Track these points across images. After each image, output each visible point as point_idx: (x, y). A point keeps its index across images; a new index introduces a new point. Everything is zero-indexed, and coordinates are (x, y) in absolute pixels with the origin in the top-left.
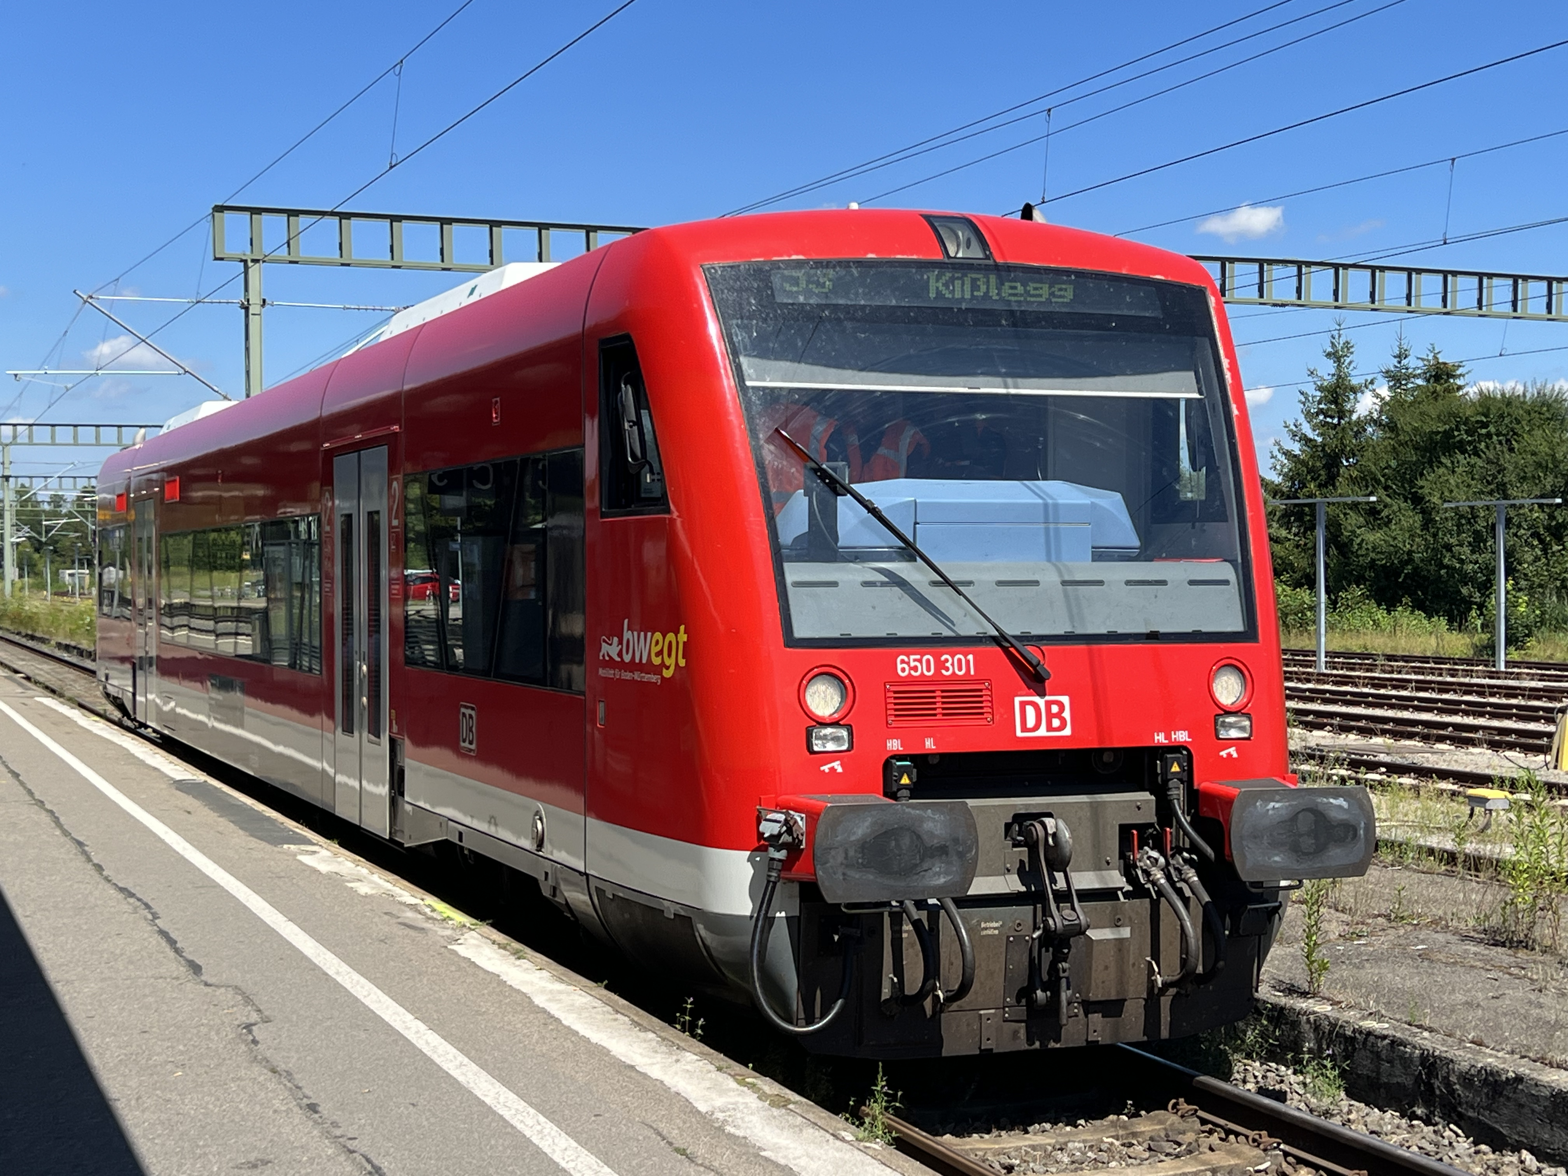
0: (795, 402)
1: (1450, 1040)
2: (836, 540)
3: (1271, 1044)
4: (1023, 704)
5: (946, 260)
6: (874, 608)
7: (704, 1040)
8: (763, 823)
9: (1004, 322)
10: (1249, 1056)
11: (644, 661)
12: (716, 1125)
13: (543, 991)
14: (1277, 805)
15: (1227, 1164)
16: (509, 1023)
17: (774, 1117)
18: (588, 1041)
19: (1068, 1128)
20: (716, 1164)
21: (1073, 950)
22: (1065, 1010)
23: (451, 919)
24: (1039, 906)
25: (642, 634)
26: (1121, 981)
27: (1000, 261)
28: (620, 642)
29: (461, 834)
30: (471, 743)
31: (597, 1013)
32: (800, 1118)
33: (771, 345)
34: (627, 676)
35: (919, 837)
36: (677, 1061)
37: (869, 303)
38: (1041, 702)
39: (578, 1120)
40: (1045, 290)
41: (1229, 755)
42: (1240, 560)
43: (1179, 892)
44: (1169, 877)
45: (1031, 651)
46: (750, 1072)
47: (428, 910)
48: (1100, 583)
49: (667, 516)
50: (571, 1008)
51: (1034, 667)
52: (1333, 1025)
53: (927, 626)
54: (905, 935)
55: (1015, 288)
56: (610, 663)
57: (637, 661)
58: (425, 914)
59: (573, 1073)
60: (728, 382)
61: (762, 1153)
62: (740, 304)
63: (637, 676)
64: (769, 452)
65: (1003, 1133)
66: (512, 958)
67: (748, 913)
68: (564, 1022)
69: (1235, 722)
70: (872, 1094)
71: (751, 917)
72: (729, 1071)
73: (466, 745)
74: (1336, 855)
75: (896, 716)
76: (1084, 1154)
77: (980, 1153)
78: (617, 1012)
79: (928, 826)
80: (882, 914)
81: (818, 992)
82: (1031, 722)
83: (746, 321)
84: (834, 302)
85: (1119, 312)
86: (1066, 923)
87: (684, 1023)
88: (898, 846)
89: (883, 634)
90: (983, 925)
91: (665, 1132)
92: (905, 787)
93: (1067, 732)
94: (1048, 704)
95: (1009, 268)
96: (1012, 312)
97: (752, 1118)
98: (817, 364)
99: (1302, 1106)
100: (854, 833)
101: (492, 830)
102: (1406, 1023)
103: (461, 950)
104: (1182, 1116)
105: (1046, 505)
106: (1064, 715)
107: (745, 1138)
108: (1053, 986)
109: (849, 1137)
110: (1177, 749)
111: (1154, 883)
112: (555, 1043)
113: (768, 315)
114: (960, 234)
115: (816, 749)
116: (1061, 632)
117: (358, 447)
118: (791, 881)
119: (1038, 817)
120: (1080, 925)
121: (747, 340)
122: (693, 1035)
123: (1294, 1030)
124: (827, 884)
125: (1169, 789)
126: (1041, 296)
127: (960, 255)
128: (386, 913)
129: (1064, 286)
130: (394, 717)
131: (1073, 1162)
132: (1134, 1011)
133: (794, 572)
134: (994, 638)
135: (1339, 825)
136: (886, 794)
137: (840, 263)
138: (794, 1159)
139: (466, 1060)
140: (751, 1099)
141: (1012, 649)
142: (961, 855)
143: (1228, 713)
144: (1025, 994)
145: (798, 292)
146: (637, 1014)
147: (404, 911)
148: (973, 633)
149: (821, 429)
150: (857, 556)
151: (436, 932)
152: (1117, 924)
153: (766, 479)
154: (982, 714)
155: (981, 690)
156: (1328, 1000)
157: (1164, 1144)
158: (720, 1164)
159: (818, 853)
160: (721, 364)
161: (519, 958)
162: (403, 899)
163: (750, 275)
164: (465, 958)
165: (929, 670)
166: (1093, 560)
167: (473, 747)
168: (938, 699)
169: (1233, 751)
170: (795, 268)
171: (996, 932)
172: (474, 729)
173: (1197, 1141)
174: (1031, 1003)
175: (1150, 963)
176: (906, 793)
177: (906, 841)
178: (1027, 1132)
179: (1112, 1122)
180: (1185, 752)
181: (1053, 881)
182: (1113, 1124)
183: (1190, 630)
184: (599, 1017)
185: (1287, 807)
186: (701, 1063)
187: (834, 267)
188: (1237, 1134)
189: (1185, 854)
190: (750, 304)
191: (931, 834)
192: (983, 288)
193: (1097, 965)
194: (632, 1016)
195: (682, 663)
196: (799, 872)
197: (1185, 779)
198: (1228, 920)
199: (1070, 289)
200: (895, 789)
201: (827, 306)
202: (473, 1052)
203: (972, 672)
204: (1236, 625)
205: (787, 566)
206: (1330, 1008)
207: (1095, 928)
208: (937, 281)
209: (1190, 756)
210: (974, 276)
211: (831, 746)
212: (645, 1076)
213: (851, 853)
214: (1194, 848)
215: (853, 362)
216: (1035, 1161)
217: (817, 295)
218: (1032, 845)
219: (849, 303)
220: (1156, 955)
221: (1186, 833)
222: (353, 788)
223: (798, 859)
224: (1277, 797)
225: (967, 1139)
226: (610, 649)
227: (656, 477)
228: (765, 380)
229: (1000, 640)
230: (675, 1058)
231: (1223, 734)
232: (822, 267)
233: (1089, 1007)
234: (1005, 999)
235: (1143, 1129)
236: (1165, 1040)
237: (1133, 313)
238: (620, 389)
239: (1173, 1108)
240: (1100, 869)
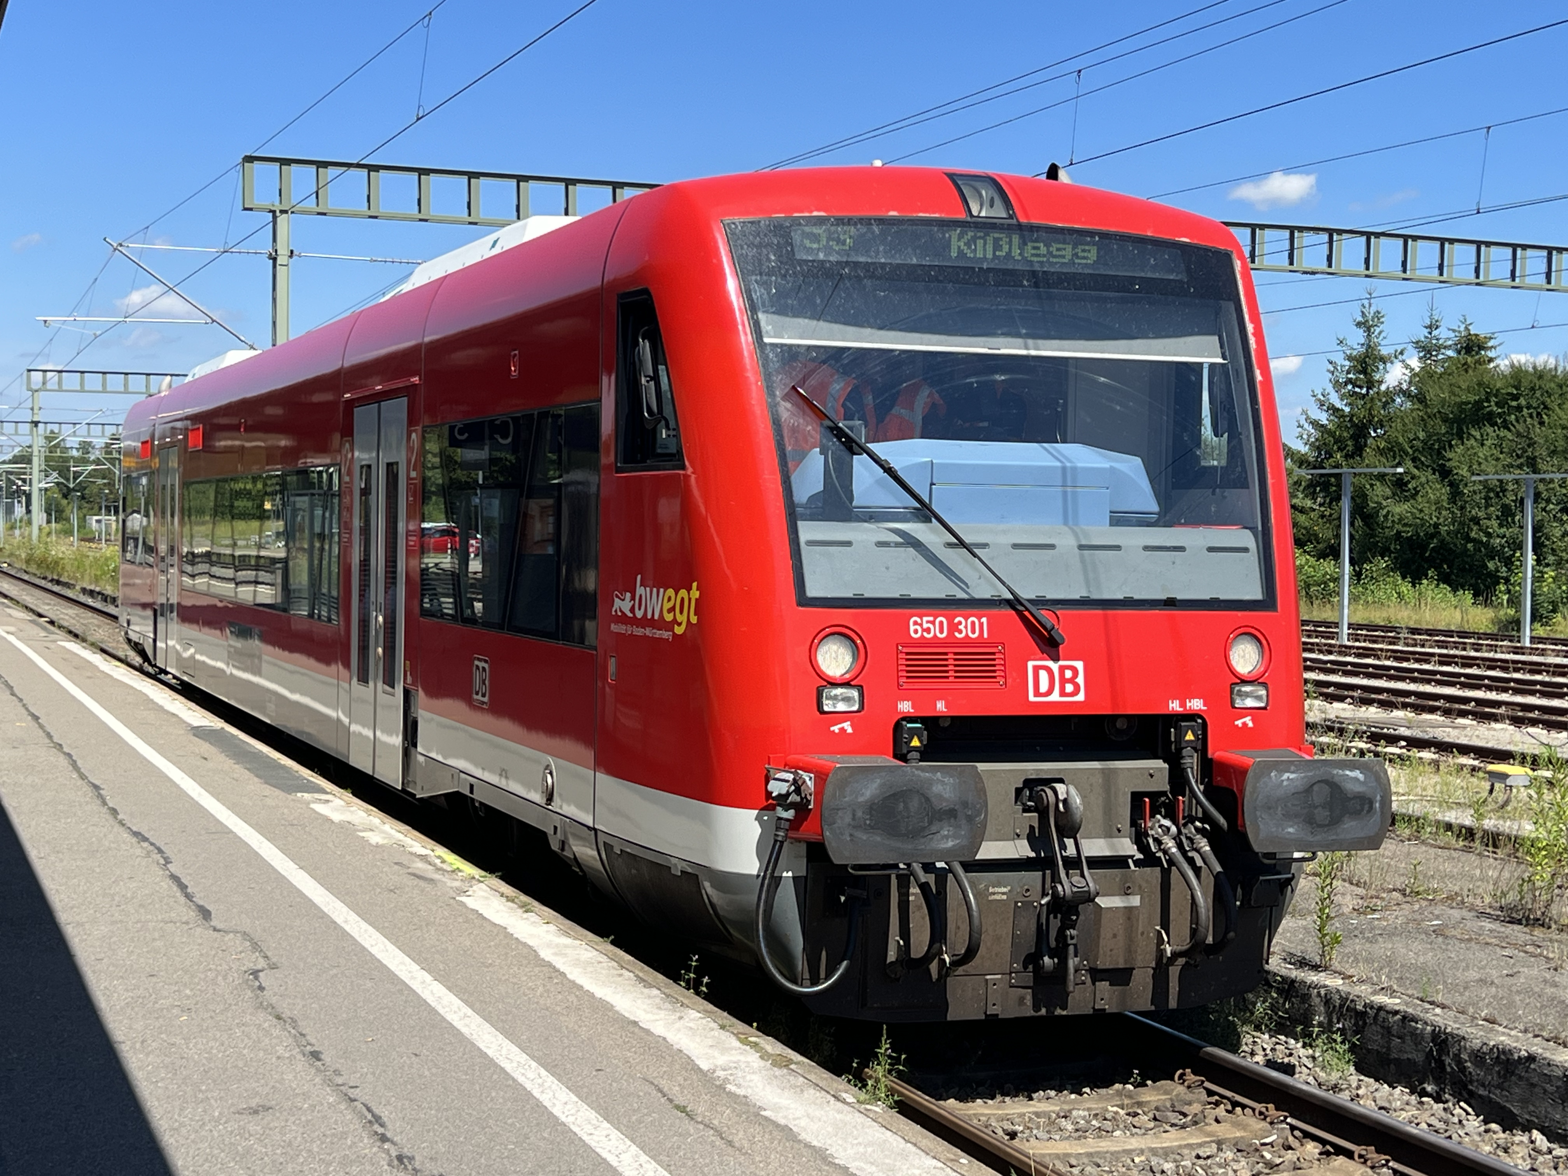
0: (813, 360)
1: (1462, 1017)
2: (851, 498)
3: (1280, 1017)
4: (1036, 669)
5: (969, 219)
6: (887, 568)
7: (707, 998)
8: (772, 782)
9: (1025, 283)
10: (1258, 1028)
11: (656, 617)
12: (718, 1083)
13: (549, 945)
14: (1292, 776)
15: (1232, 1136)
16: (514, 976)
17: (776, 1077)
18: (592, 996)
19: (1073, 1096)
20: (716, 1122)
21: (1082, 917)
22: (1071, 977)
23: (460, 871)
24: (1048, 872)
25: (655, 590)
26: (1130, 950)
27: (1023, 221)
28: (633, 598)
29: (472, 786)
30: (484, 695)
31: (603, 968)
32: (801, 1079)
33: (790, 302)
34: (639, 631)
35: (928, 800)
36: (681, 1018)
37: (889, 261)
38: (1054, 666)
39: (578, 1075)
40: (1068, 251)
41: (1244, 724)
42: (1260, 528)
43: (1191, 861)
44: (1180, 846)
45: (1045, 616)
46: (754, 1031)
47: (438, 861)
48: (1118, 548)
49: (681, 472)
50: (577, 963)
51: (1049, 632)
52: (1344, 999)
53: (941, 588)
54: (911, 898)
55: (1038, 248)
56: (623, 619)
57: (649, 616)
58: (434, 865)
59: (576, 1027)
60: (745, 338)
61: (763, 1113)
62: (760, 260)
63: (648, 632)
64: (786, 410)
65: (1007, 1099)
66: (520, 911)
67: (755, 872)
68: (569, 976)
69: (1252, 692)
70: (876, 1056)
71: (758, 876)
72: (731, 1029)
73: (479, 697)
74: (1350, 827)
75: (908, 677)
76: (1088, 1122)
77: (983, 1118)
78: (622, 967)
79: (937, 789)
80: (889, 876)
81: (824, 953)
82: (1044, 687)
83: (765, 278)
84: (854, 259)
85: (1143, 275)
86: (1075, 890)
87: (689, 980)
88: (906, 807)
89: (897, 595)
90: (991, 890)
91: (665, 1090)
92: (915, 749)
93: (1081, 697)
94: (1062, 669)
95: (1032, 228)
96: (1034, 273)
97: (753, 1077)
98: (836, 322)
99: (1311, 1080)
100: (863, 795)
101: (503, 783)
102: (1417, 998)
103: (470, 902)
104: (1189, 1087)
105: (1064, 469)
106: (1077, 680)
107: (745, 1097)
108: (1060, 953)
109: (850, 1099)
110: (1192, 717)
111: (1165, 852)
112: (560, 997)
113: (787, 270)
114: (984, 193)
115: (826, 709)
116: (1077, 597)
117: (379, 398)
118: (799, 840)
119: (1048, 782)
120: (1089, 892)
121: (765, 296)
122: (698, 993)
123: (1304, 1003)
124: (834, 844)
125: (1183, 757)
126: (1063, 257)
127: (983, 214)
128: (396, 863)
129: (1087, 248)
130: (408, 669)
131: (1077, 1130)
132: (1142, 979)
133: (808, 531)
134: (1008, 601)
135: (1355, 797)
136: (896, 756)
137: (861, 220)
138: (794, 1119)
139: (470, 1012)
140: (753, 1058)
141: (1026, 613)
142: (970, 819)
143: (1244, 682)
144: (1032, 960)
145: (819, 249)
146: (642, 970)
147: (413, 862)
148: (987, 596)
149: (838, 387)
150: (872, 516)
151: (445, 883)
152: (1126, 892)
153: (782, 437)
154: (995, 677)
155: (994, 654)
156: (1340, 974)
157: (1169, 1114)
158: (720, 1122)
159: (826, 813)
160: (739, 320)
161: (526, 911)
162: (413, 850)
163: (770, 231)
164: (473, 910)
165: (941, 632)
166: (1111, 525)
167: (486, 699)
168: (951, 662)
169: (1248, 720)
170: (815, 225)
171: (1005, 897)
172: (487, 682)
173: (1203, 1112)
174: (1038, 969)
175: (1159, 933)
176: (915, 755)
177: (914, 804)
178: (1031, 1099)
179: (1117, 1091)
180: (1199, 721)
181: (1063, 847)
182: (1119, 1093)
183: (1208, 597)
184: (604, 972)
185: (1303, 778)
186: (704, 1021)
187: (855, 224)
188: (1244, 1107)
189: (1198, 824)
190: (769, 260)
191: (940, 797)
192: (1006, 248)
193: (1106, 933)
194: (637, 972)
195: (694, 620)
196: (807, 831)
197: (1199, 747)
198: (1239, 890)
199: (1094, 250)
200: (905, 751)
201: (847, 263)
202: (477, 1005)
203: (986, 636)
204: (1254, 592)
205: (800, 524)
206: (1341, 982)
207: (1103, 896)
208: (959, 240)
209: (1204, 725)
210: (996, 235)
211: (841, 707)
212: (648, 1032)
213: (859, 814)
214: (1206, 818)
215: (872, 320)
216: (1038, 1128)
217: (838, 253)
218: (1042, 811)
219: (869, 260)
220: (1165, 924)
221: (1199, 802)
222: (367, 738)
223: (806, 819)
224: (1293, 768)
225: (970, 1104)
226: (623, 605)
227: (672, 433)
228: (783, 338)
229: (1014, 603)
230: (678, 1014)
231: (1239, 703)
232: (843, 224)
233: (1097, 974)
234: (1011, 965)
235: (1148, 1099)
236: (1173, 1010)
237: (1157, 275)
238: (638, 344)
239: (1180, 1078)
240: (1111, 837)
